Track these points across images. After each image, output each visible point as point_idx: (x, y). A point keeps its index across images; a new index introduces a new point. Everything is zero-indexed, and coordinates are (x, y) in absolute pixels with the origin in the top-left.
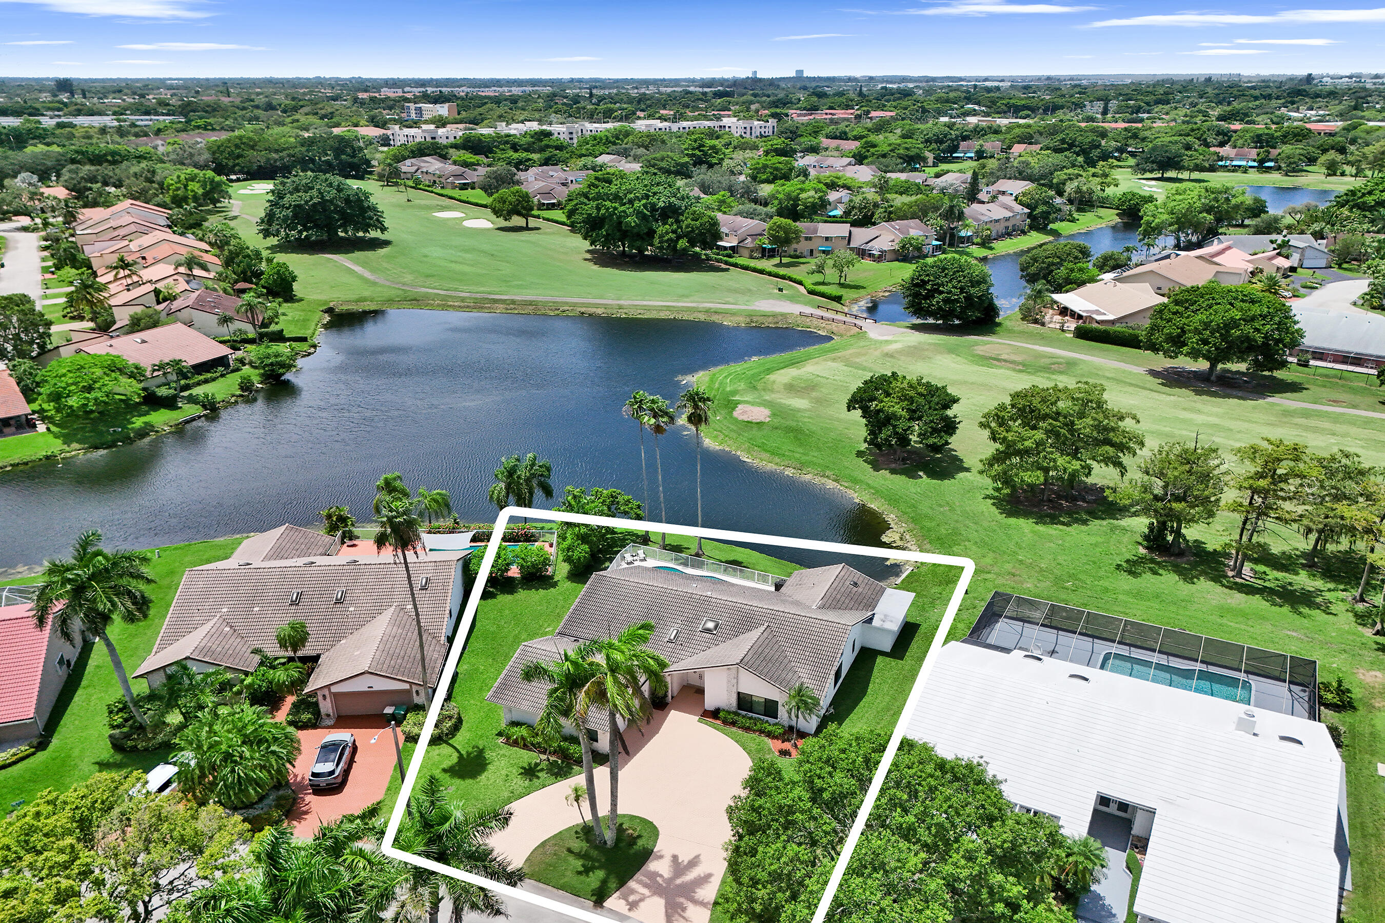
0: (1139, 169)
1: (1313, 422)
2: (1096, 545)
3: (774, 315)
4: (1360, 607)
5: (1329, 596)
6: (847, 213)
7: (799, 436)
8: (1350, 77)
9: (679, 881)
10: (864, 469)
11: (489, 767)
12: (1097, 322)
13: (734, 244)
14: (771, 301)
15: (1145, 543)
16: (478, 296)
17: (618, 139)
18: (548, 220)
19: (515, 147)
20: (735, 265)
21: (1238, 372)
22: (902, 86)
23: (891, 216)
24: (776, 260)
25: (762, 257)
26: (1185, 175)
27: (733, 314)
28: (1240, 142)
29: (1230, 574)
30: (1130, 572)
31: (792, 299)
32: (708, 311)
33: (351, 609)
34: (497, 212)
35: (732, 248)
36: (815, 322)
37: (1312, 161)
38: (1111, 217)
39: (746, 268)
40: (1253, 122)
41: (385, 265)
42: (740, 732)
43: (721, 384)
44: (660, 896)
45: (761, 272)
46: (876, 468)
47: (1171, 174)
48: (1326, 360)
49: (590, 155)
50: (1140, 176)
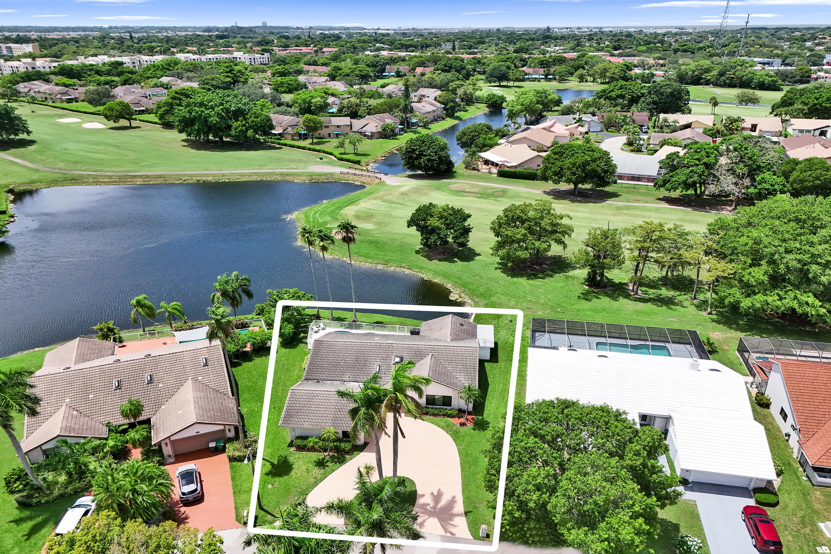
0: (488, 80)
1: (632, 212)
2: (562, 287)
3: (325, 175)
4: (695, 302)
5: (680, 298)
6: (340, 111)
7: (378, 245)
8: (567, 28)
9: (439, 506)
10: (423, 261)
11: (294, 466)
12: (508, 167)
13: (281, 131)
14: (319, 166)
15: (587, 283)
16: (120, 174)
17: (170, 66)
18: (143, 121)
19: (98, 73)
20: (285, 145)
21: (586, 189)
22: (331, 32)
23: (371, 111)
24: (310, 141)
25: (300, 139)
26: (511, 84)
27: (299, 175)
28: (533, 65)
29: (632, 293)
30: (586, 299)
31: (331, 163)
32: (282, 174)
33: (160, 386)
34: (107, 117)
35: (280, 134)
36: (351, 177)
37: (572, 74)
38: (483, 109)
39: (293, 146)
40: (532, 54)
41: (39, 157)
42: (432, 417)
43: (314, 218)
44: (433, 516)
45: (303, 148)
46: (430, 259)
47: (504, 83)
48: (623, 180)
49: (154, 77)
50: (489, 84)
